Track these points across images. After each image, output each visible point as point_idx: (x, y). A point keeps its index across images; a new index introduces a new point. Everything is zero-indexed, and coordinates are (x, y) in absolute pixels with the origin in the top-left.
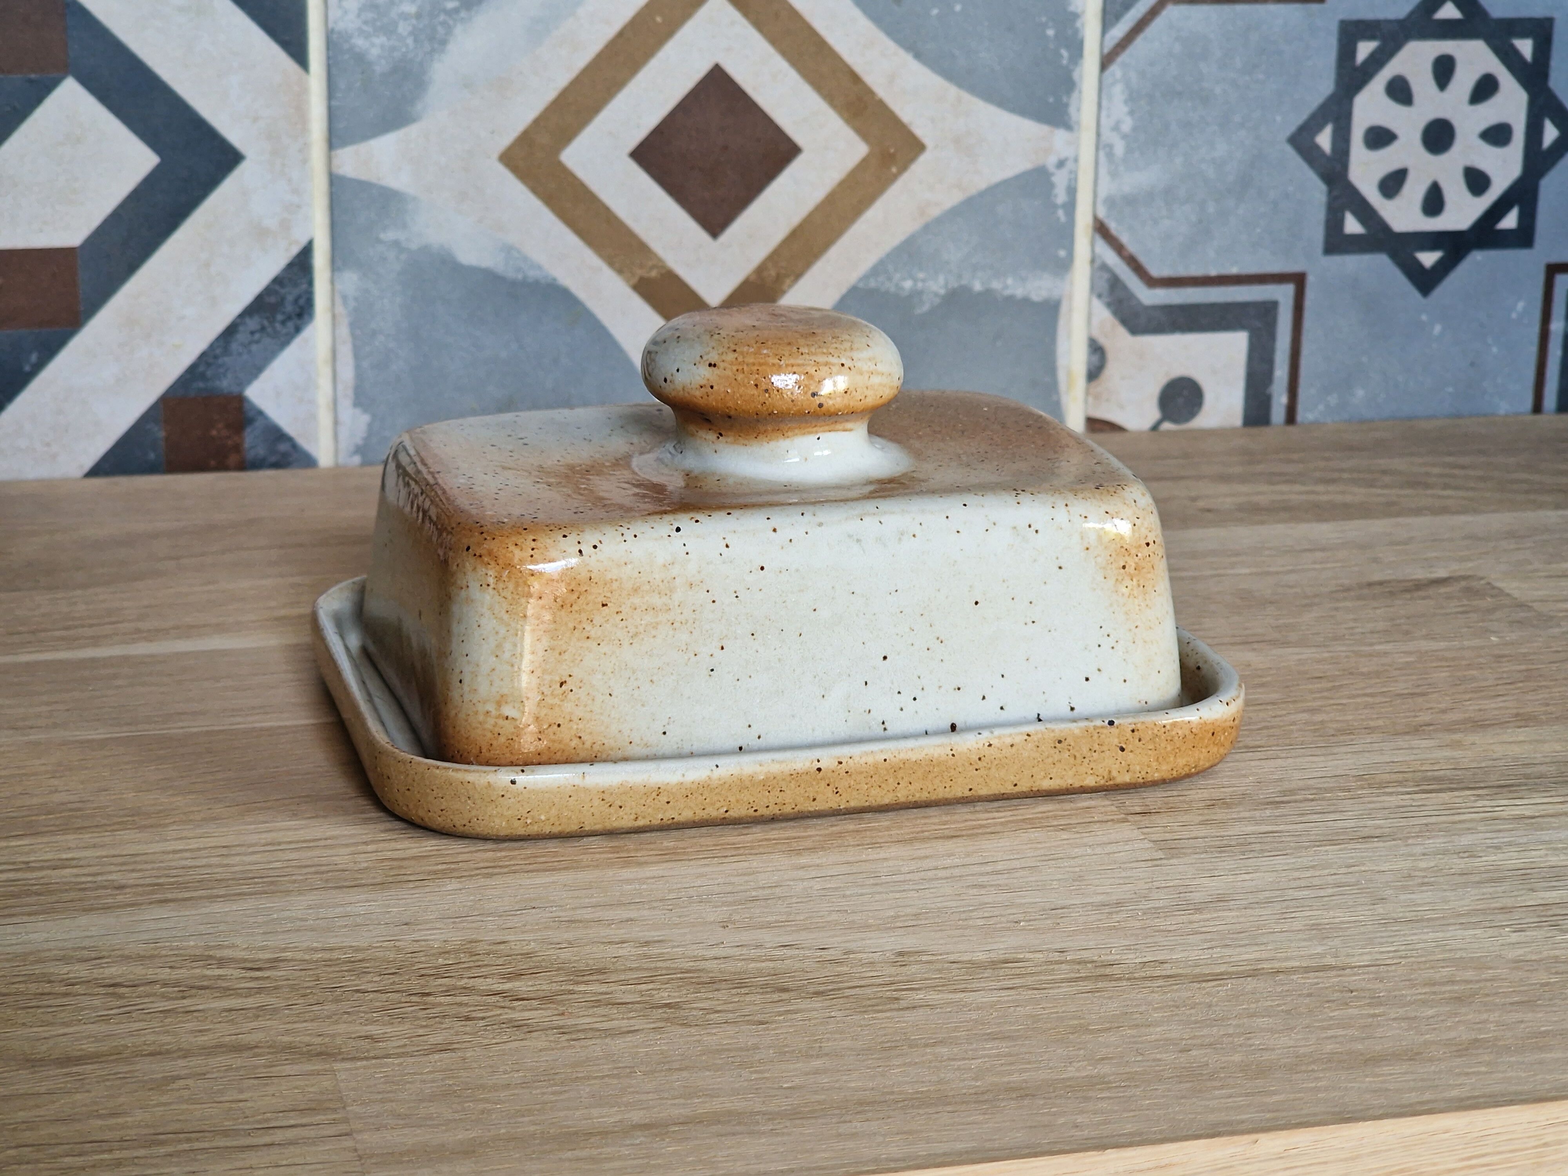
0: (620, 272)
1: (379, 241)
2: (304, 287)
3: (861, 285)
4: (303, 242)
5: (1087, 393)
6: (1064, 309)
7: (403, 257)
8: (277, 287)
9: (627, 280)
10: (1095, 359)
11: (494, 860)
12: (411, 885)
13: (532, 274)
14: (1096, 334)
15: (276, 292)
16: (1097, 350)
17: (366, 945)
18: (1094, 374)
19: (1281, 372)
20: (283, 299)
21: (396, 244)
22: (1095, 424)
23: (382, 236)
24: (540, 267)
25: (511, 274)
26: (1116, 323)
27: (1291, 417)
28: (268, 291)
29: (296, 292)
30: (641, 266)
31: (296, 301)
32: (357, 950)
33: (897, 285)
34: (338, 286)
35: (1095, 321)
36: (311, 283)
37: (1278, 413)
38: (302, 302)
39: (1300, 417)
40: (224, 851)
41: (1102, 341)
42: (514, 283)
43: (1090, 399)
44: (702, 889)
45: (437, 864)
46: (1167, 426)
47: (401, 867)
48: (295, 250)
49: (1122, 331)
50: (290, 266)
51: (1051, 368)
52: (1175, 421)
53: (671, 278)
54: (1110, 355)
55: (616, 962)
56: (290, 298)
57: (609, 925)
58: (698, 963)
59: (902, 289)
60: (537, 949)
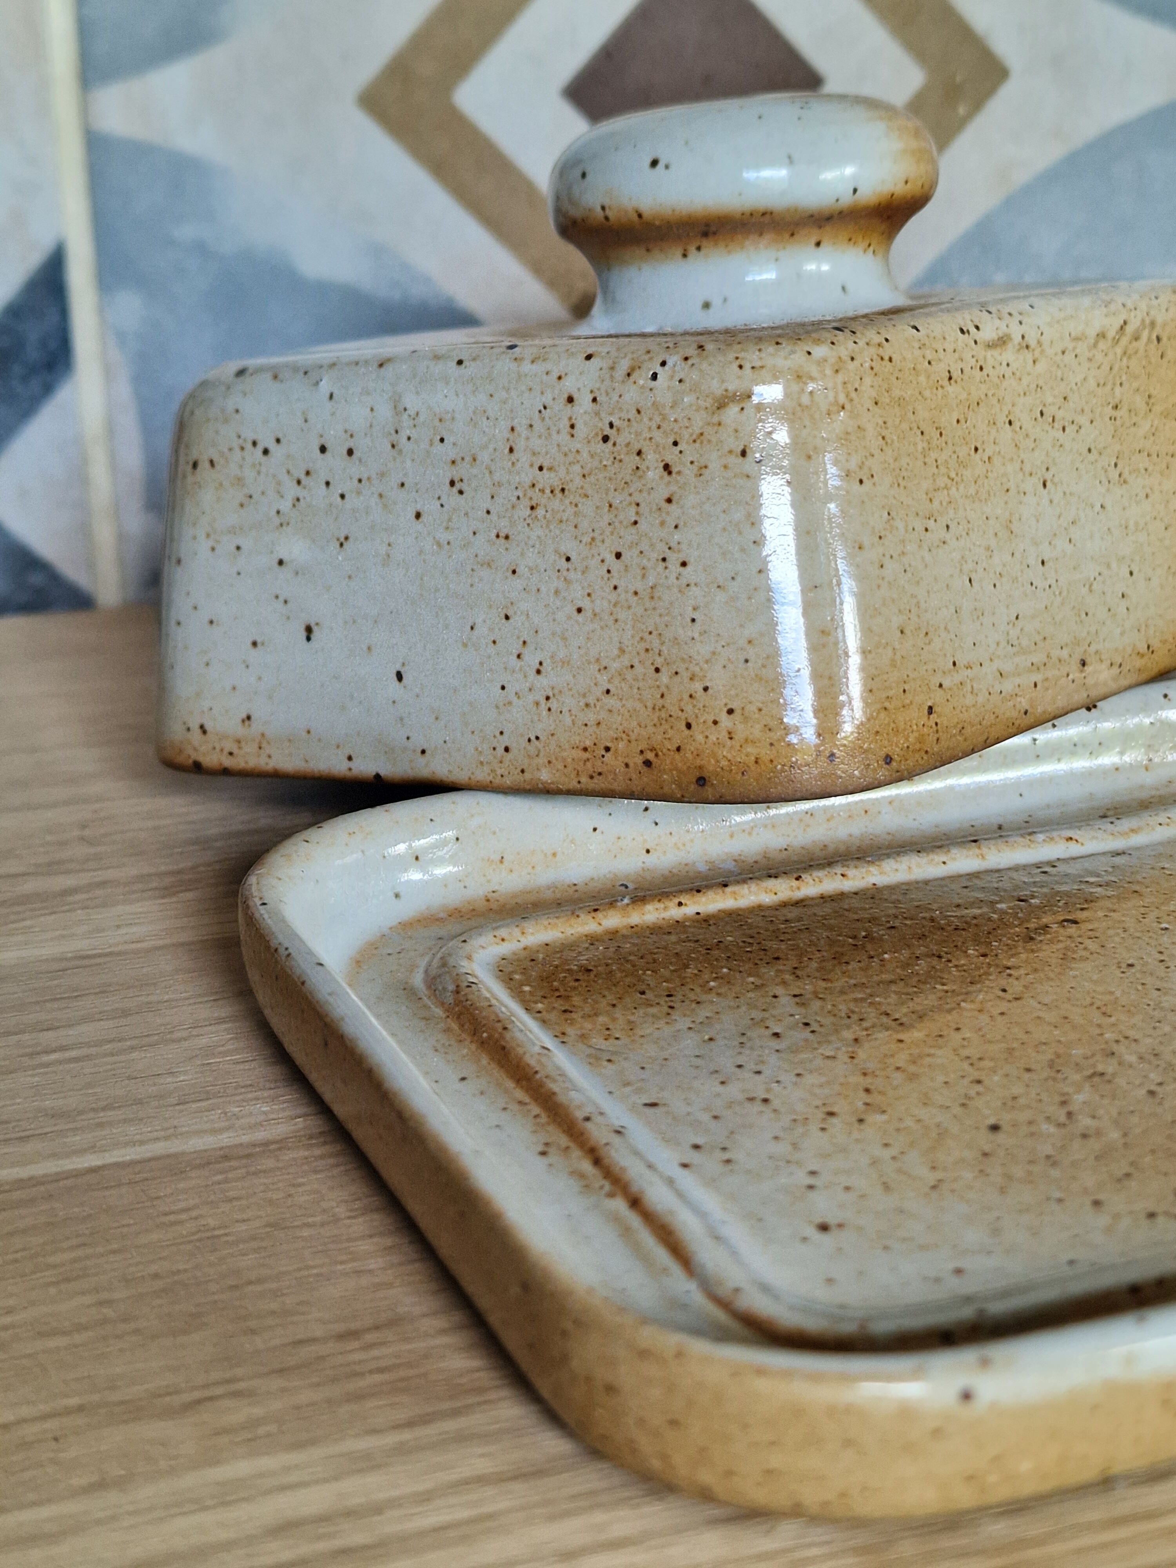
2: (55, 319)
8: (11, 322)
15: (11, 330)
20: (22, 341)
29: (42, 328)
31: (43, 343)
34: (109, 318)
38: (53, 345)
48: (37, 260)
56: (33, 339)
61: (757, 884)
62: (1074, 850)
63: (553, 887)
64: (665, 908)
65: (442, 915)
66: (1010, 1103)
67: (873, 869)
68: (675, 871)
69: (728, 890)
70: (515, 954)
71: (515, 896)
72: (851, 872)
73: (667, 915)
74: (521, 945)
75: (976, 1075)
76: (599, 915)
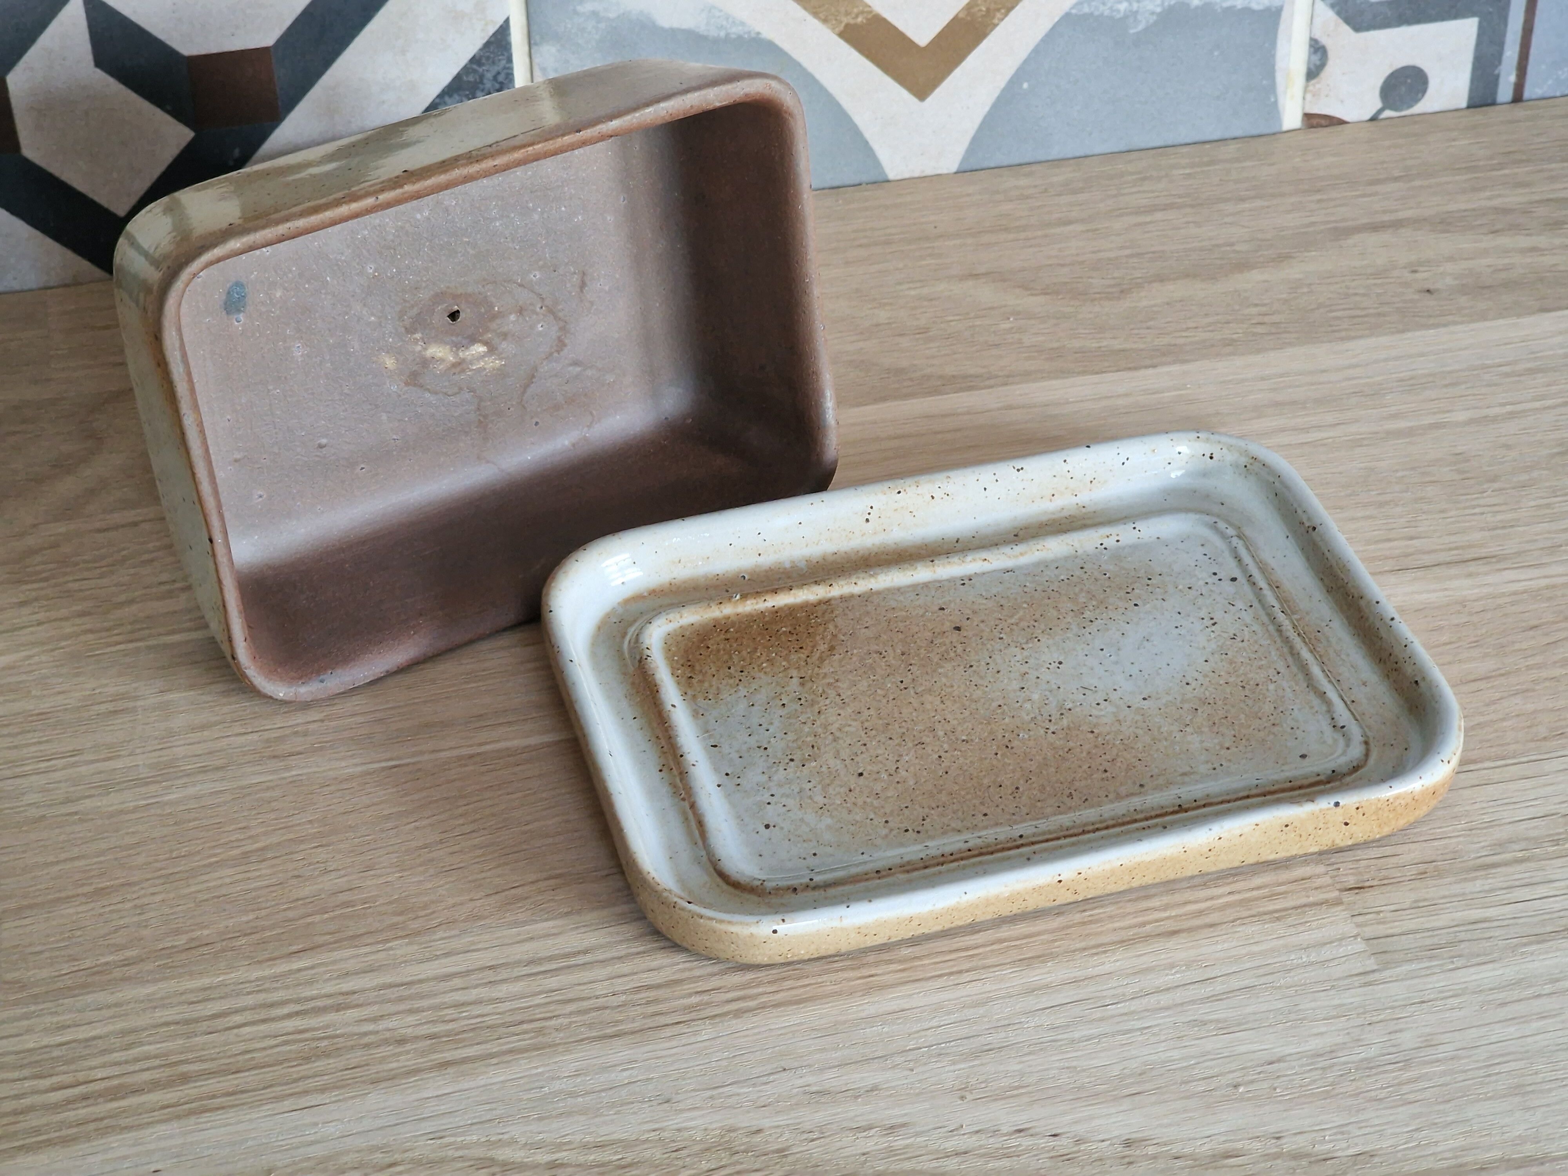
0: (825, 21)
1: (575, 12)
2: (503, 63)
3: (1074, 11)
4: (500, 21)
5: (1306, 90)
6: (1285, 15)
7: (602, 26)
8: (475, 67)
9: (833, 29)
10: (1316, 59)
11: (743, 987)
12: (668, 1032)
13: (735, 30)
14: (1317, 35)
15: (475, 71)
16: (1318, 50)
17: (634, 1137)
18: (1312, 74)
19: (1511, 53)
20: (482, 77)
21: (595, 14)
22: (1313, 121)
23: (580, 8)
24: (743, 24)
25: (713, 33)
26: (1340, 21)
27: (1518, 98)
28: (466, 70)
29: (495, 69)
30: (847, 14)
31: (495, 78)
32: (627, 1145)
33: (1111, 8)
34: (537, 60)
35: (1318, 21)
36: (510, 60)
37: (1505, 92)
38: (501, 78)
39: (1527, 94)
40: (490, 975)
41: (1324, 40)
42: (716, 41)
43: (1309, 96)
44: (939, 1030)
45: (690, 995)
46: (1388, 113)
47: (656, 1001)
48: (492, 30)
49: (1346, 29)
50: (487, 45)
51: (1270, 72)
52: (1396, 109)
53: (879, 22)
54: (1331, 54)
55: (865, 1162)
56: (489, 76)
57: (857, 1097)
58: (941, 1162)
59: (1118, 11)
60: (790, 1142)
61: (808, 590)
62: (987, 567)
63: (706, 577)
64: (757, 603)
65: (646, 594)
66: (874, 760)
67: (873, 580)
68: (773, 567)
69: (792, 592)
70: (675, 630)
71: (684, 582)
72: (860, 582)
73: (757, 607)
74: (679, 625)
75: (865, 740)
76: (722, 606)
